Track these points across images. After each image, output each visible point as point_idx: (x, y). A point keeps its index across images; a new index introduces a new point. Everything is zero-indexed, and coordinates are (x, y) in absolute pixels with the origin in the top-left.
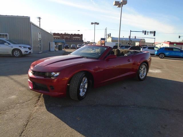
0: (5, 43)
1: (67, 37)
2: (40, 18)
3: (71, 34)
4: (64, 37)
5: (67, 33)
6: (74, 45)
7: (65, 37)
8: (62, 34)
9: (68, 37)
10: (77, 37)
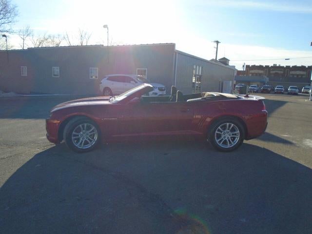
0: (132, 82)
1: (277, 71)
2: (217, 42)
3: (287, 66)
4: (271, 72)
5: (278, 65)
6: (282, 87)
7: (274, 72)
8: (267, 67)
9: (279, 72)
10: (298, 72)
